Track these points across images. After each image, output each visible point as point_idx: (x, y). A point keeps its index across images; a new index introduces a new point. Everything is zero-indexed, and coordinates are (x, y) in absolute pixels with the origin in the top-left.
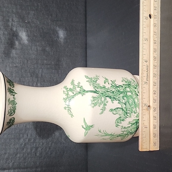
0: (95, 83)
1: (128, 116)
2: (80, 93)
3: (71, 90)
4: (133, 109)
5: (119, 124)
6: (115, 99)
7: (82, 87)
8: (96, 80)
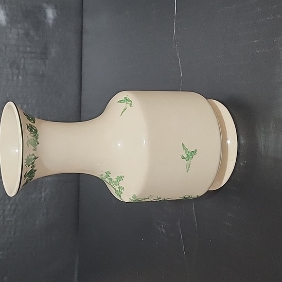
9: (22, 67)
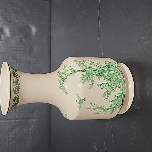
0: (83, 64)
1: (113, 90)
2: (71, 74)
3: (63, 73)
4: (117, 84)
5: (107, 97)
6: (101, 76)
7: (72, 69)
8: (83, 62)
9: (18, 58)
